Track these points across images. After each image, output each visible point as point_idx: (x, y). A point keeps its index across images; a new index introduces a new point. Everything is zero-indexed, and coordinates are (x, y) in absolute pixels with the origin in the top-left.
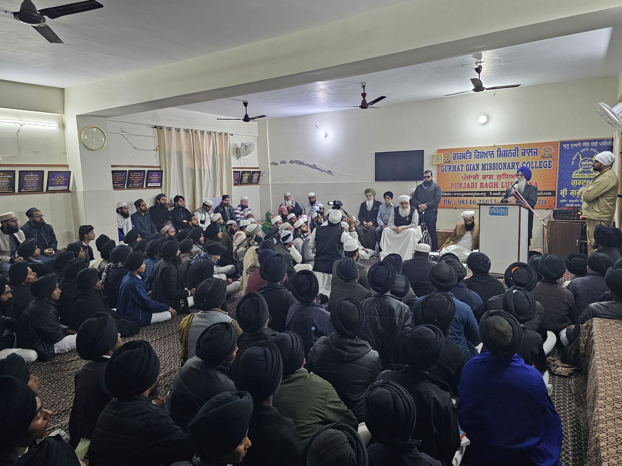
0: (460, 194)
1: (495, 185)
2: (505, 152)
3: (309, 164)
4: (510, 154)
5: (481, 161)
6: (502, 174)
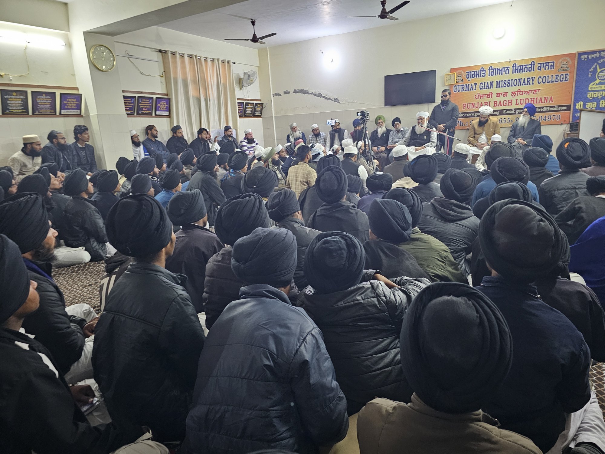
0: (473, 114)
1: (509, 102)
2: (520, 67)
3: (314, 93)
4: (526, 69)
5: (495, 78)
6: (517, 91)
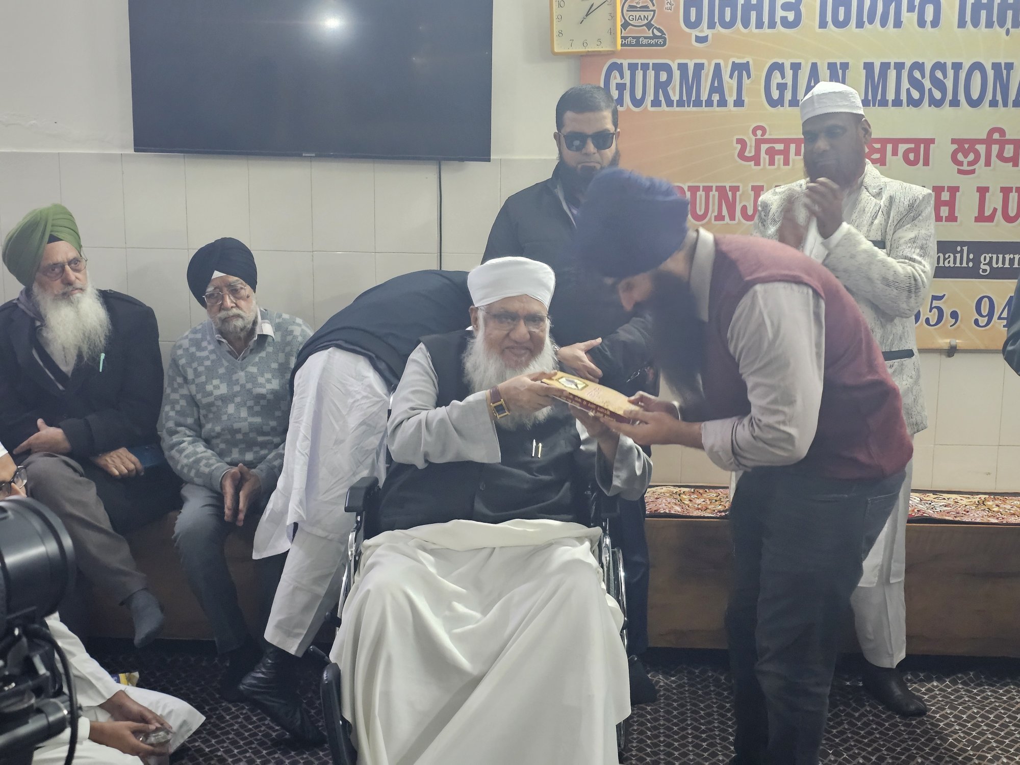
5: (861, 46)
6: (984, 136)
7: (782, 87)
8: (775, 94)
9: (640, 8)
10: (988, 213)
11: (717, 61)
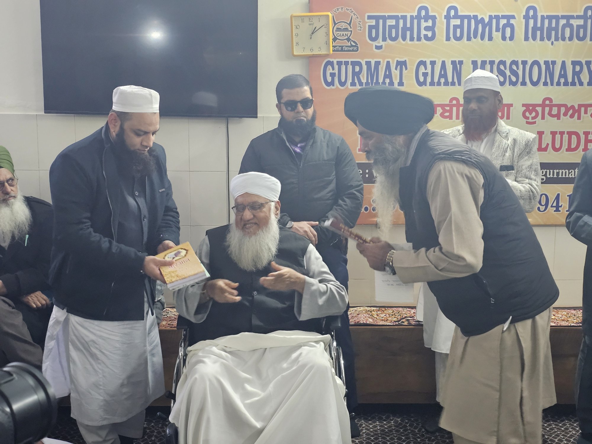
2: (550, 23)
4: (568, 30)
5: (469, 50)
6: (541, 103)
7: (425, 75)
8: (422, 79)
9: (343, 29)
10: (544, 146)
11: (388, 60)
